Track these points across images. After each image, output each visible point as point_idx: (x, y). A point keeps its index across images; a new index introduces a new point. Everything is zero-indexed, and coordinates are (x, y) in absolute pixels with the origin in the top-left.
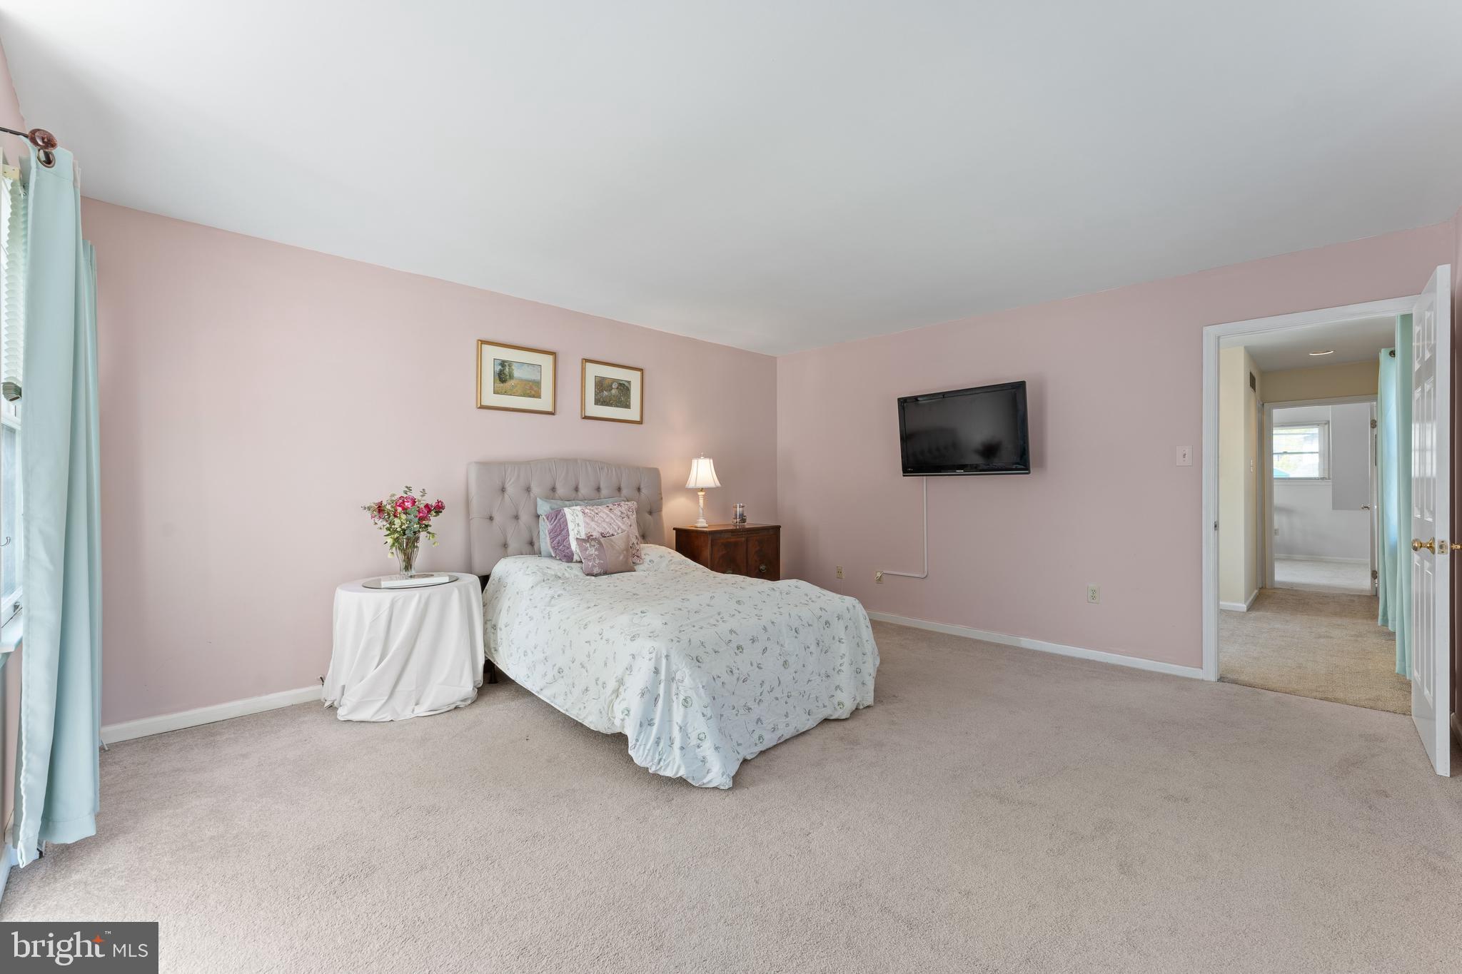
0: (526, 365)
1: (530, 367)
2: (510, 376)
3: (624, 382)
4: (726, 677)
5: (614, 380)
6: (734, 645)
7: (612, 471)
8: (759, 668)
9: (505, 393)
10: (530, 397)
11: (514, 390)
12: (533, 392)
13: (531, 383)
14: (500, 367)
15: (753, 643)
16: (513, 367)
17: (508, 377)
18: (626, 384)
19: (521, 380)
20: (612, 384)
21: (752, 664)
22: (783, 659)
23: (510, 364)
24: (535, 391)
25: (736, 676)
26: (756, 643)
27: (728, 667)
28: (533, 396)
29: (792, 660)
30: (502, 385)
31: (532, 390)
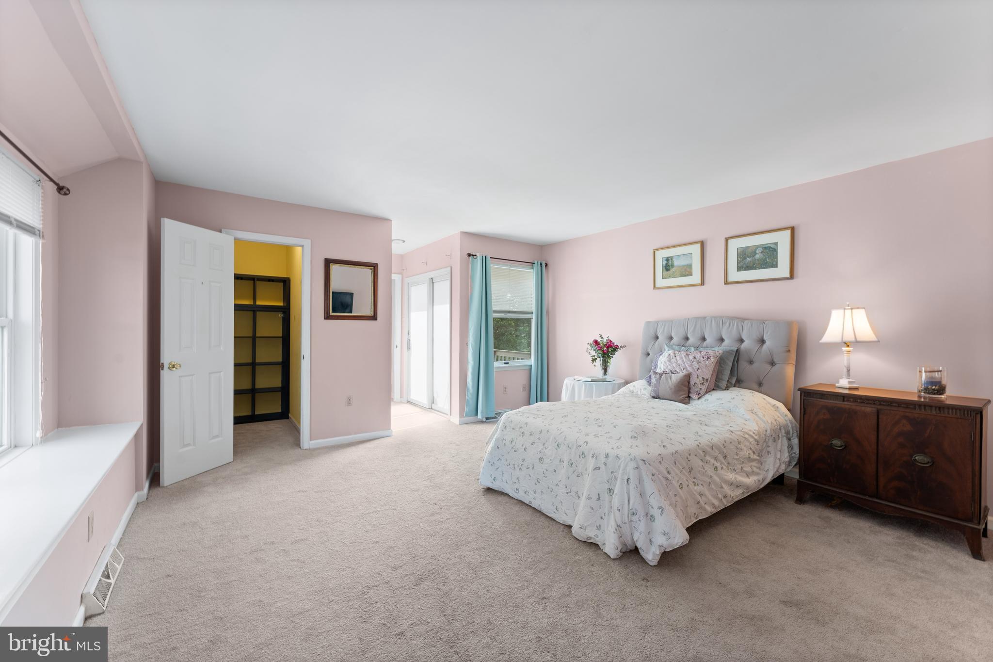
0: (682, 256)
1: (685, 256)
2: (672, 266)
3: (769, 245)
4: (508, 443)
5: (758, 246)
6: (522, 430)
7: (733, 325)
8: (525, 450)
9: (670, 277)
10: (685, 276)
11: (675, 274)
12: (687, 273)
13: (685, 267)
14: (666, 262)
15: (531, 435)
16: (674, 260)
17: (671, 267)
18: (772, 246)
19: (679, 266)
20: (755, 251)
21: (522, 445)
22: (540, 455)
23: (672, 258)
24: (688, 272)
25: (512, 445)
26: (532, 436)
27: (512, 439)
28: (688, 275)
29: (546, 461)
30: (667, 272)
31: (687, 271)
